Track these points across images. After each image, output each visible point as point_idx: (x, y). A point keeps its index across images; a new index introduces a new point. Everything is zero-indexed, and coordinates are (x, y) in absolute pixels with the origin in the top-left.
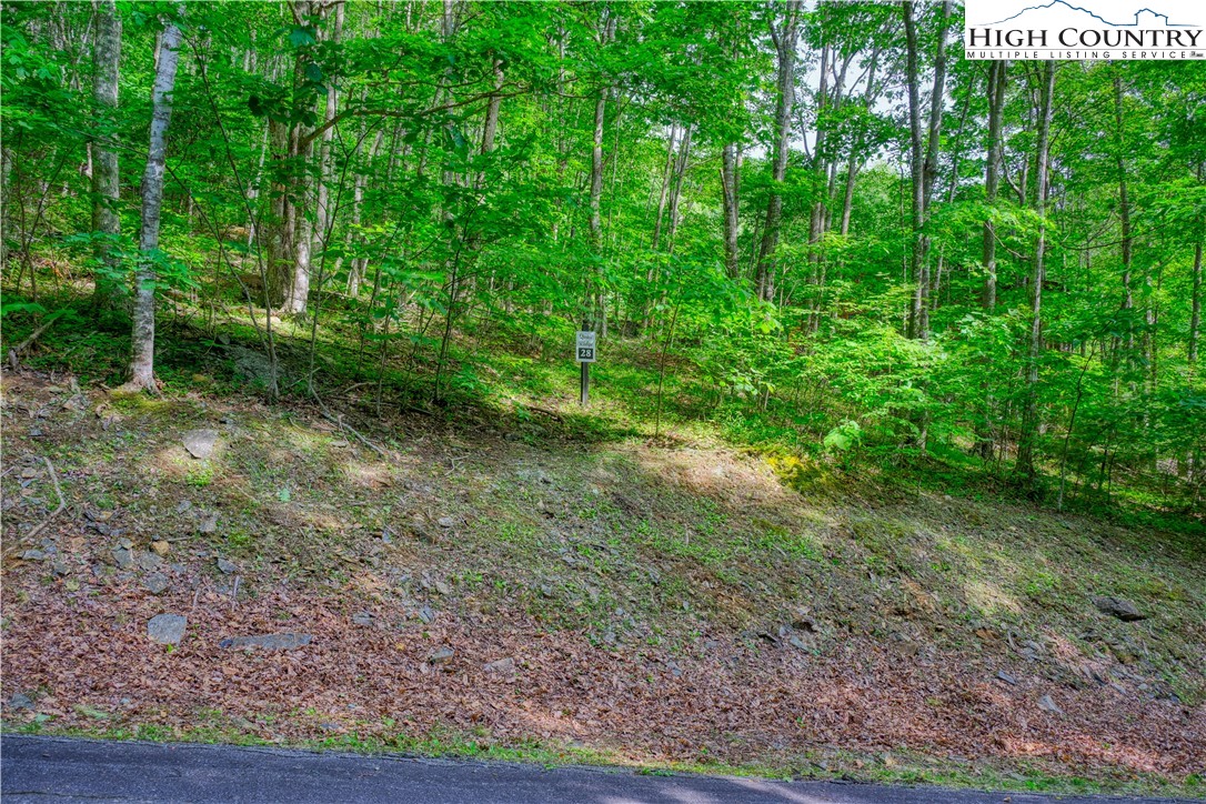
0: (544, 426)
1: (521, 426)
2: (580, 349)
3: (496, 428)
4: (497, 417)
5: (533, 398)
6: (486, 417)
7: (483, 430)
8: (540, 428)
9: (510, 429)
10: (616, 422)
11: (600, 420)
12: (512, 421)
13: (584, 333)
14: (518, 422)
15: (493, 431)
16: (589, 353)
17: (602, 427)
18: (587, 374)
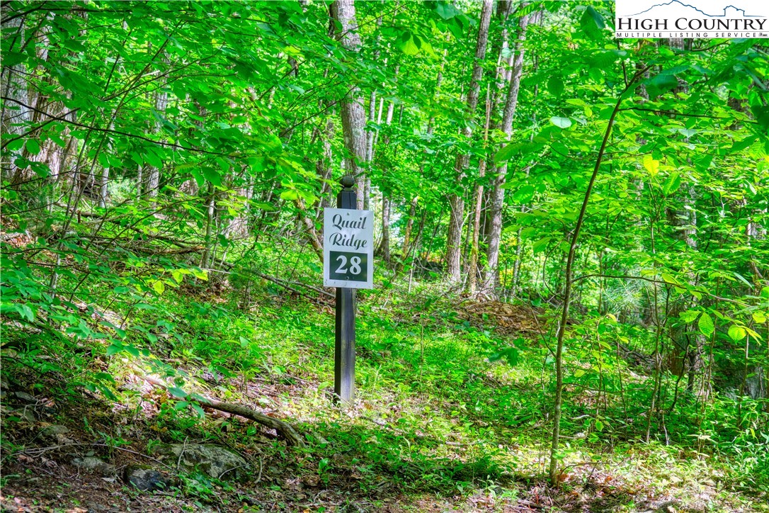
0: (242, 452)
1: (177, 449)
2: (334, 255)
3: (103, 452)
4: (108, 422)
5: (212, 382)
6: (76, 425)
7: (63, 459)
8: (230, 457)
9: (145, 457)
10: (435, 443)
11: (390, 439)
12: (152, 434)
13: (345, 213)
14: (167, 440)
15: (93, 462)
16: (356, 265)
17: (402, 454)
18: (351, 320)
